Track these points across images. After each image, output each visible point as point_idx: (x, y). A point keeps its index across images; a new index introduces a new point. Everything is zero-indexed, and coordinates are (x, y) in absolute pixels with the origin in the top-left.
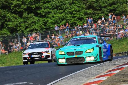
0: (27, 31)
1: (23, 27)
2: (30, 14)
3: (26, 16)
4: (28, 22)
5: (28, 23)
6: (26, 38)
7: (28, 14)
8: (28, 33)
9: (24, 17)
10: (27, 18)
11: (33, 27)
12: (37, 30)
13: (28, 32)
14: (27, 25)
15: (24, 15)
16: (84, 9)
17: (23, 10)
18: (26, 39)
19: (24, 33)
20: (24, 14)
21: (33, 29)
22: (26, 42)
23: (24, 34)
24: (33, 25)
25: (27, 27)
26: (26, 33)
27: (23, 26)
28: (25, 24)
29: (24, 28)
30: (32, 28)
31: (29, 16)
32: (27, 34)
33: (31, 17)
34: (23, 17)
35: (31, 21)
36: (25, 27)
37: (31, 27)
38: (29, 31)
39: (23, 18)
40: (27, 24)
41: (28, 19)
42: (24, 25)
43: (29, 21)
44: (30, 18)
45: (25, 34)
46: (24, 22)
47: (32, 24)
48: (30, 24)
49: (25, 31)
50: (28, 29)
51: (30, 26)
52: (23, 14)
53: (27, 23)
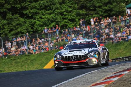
0: (11, 34)
1: (6, 30)
2: (15, 15)
3: (10, 17)
4: (12, 24)
5: (12, 25)
6: (10, 42)
7: (13, 15)
8: (13, 36)
9: (8, 18)
10: (11, 19)
11: (19, 30)
12: (23, 33)
14: (12, 28)
17: (7, 10)
18: (10, 44)
19: (8, 36)
20: (8, 15)
21: (19, 32)
22: (10, 47)
23: (9, 37)
24: (18, 28)
25: (11, 30)
26: (10, 37)
27: (7, 29)
28: (8, 26)
29: (8, 31)
30: (17, 31)
31: (13, 17)
32: (12, 38)
33: (16, 18)
34: (7, 18)
35: (16, 23)
36: (9, 30)
37: (16, 29)
38: (14, 34)
39: (7, 20)
40: (12, 27)
41: (13, 21)
42: (8, 27)
43: (14, 23)
44: (15, 19)
45: (9, 38)
46: (8, 24)
47: (17, 27)
48: (15, 27)
49: (9, 34)
50: (12, 32)
51: (15, 29)
52: (7, 14)
53: (11, 25)
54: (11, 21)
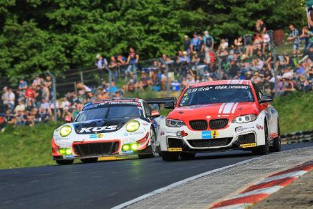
0: (16, 72)
1: (4, 60)
2: (25, 22)
3: (13, 27)
4: (18, 44)
5: (19, 47)
6: (13, 92)
7: (20, 22)
8: (19, 77)
9: (8, 31)
10: (17, 32)
11: (35, 60)
12: (44, 68)
13: (19, 73)
14: (17, 55)
15: (9, 25)
16: (181, 8)
17: (6, 11)
18: (12, 96)
19: (9, 76)
20: (9, 21)
21: (35, 66)
22: (13, 103)
23: (9, 79)
24: (33, 55)
25: (17, 60)
26: (13, 78)
27: (5, 57)
28: (10, 51)
29: (7, 62)
30: (30, 63)
31: (21, 28)
32: (17, 81)
33: (27, 31)
34: (5, 31)
35: (29, 43)
36: (10, 60)
37: (28, 59)
38: (23, 72)
39: (7, 35)
40: (17, 52)
41: (20, 38)
42: (8, 53)
43: (23, 44)
44: (26, 34)
45: (11, 81)
46: (9, 45)
47: (30, 52)
48: (25, 52)
49: (11, 72)
50: (18, 67)
51: (25, 57)
52: (5, 21)
53: (16, 49)
54: (15, 38)
